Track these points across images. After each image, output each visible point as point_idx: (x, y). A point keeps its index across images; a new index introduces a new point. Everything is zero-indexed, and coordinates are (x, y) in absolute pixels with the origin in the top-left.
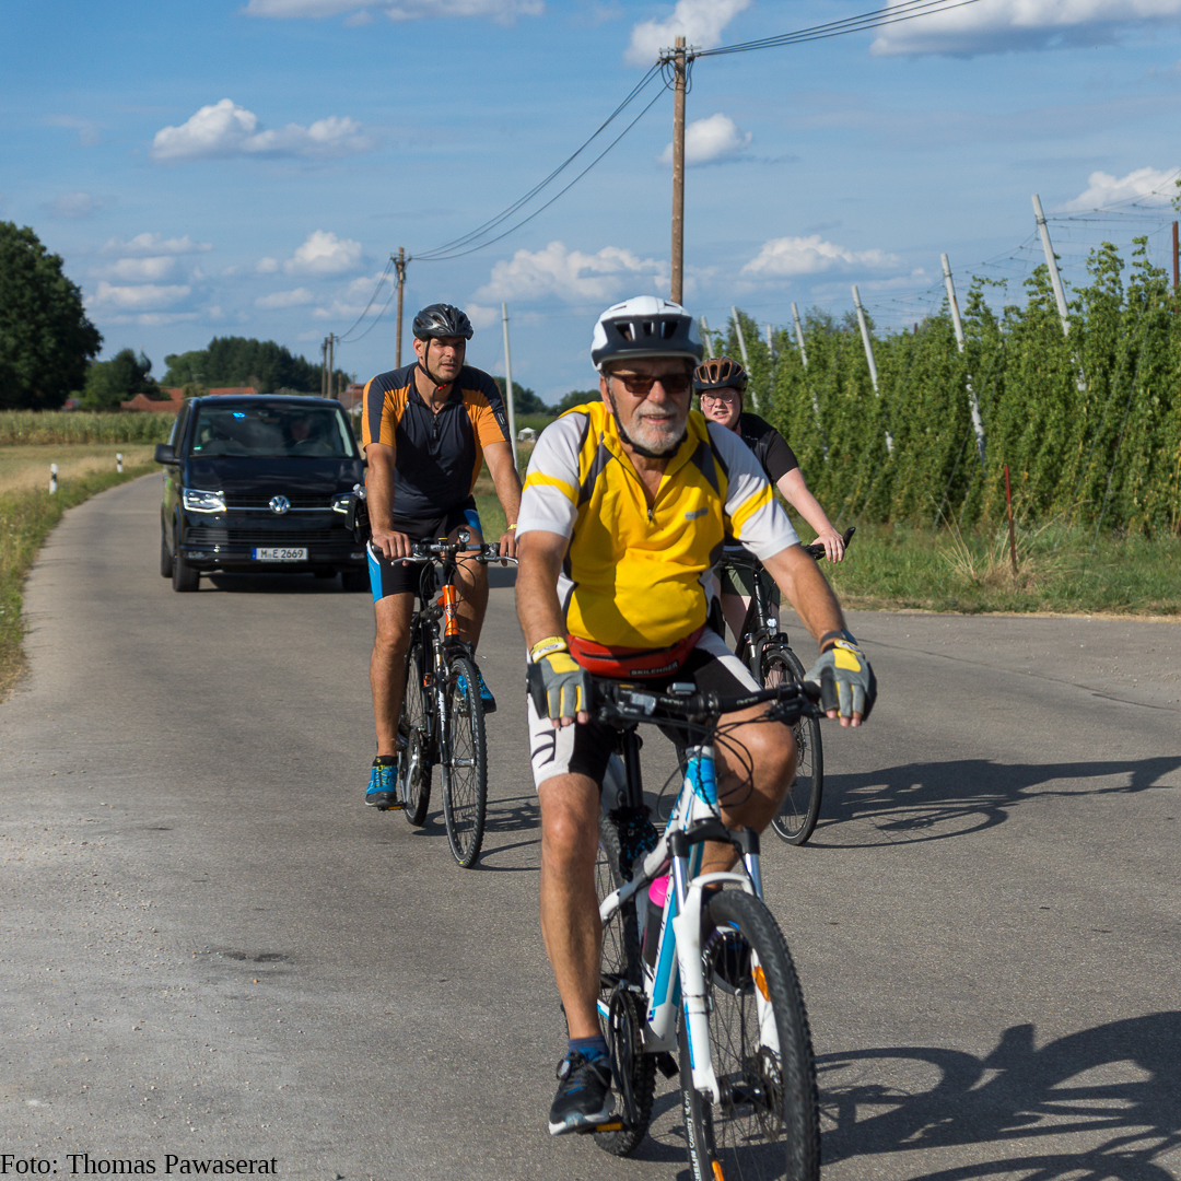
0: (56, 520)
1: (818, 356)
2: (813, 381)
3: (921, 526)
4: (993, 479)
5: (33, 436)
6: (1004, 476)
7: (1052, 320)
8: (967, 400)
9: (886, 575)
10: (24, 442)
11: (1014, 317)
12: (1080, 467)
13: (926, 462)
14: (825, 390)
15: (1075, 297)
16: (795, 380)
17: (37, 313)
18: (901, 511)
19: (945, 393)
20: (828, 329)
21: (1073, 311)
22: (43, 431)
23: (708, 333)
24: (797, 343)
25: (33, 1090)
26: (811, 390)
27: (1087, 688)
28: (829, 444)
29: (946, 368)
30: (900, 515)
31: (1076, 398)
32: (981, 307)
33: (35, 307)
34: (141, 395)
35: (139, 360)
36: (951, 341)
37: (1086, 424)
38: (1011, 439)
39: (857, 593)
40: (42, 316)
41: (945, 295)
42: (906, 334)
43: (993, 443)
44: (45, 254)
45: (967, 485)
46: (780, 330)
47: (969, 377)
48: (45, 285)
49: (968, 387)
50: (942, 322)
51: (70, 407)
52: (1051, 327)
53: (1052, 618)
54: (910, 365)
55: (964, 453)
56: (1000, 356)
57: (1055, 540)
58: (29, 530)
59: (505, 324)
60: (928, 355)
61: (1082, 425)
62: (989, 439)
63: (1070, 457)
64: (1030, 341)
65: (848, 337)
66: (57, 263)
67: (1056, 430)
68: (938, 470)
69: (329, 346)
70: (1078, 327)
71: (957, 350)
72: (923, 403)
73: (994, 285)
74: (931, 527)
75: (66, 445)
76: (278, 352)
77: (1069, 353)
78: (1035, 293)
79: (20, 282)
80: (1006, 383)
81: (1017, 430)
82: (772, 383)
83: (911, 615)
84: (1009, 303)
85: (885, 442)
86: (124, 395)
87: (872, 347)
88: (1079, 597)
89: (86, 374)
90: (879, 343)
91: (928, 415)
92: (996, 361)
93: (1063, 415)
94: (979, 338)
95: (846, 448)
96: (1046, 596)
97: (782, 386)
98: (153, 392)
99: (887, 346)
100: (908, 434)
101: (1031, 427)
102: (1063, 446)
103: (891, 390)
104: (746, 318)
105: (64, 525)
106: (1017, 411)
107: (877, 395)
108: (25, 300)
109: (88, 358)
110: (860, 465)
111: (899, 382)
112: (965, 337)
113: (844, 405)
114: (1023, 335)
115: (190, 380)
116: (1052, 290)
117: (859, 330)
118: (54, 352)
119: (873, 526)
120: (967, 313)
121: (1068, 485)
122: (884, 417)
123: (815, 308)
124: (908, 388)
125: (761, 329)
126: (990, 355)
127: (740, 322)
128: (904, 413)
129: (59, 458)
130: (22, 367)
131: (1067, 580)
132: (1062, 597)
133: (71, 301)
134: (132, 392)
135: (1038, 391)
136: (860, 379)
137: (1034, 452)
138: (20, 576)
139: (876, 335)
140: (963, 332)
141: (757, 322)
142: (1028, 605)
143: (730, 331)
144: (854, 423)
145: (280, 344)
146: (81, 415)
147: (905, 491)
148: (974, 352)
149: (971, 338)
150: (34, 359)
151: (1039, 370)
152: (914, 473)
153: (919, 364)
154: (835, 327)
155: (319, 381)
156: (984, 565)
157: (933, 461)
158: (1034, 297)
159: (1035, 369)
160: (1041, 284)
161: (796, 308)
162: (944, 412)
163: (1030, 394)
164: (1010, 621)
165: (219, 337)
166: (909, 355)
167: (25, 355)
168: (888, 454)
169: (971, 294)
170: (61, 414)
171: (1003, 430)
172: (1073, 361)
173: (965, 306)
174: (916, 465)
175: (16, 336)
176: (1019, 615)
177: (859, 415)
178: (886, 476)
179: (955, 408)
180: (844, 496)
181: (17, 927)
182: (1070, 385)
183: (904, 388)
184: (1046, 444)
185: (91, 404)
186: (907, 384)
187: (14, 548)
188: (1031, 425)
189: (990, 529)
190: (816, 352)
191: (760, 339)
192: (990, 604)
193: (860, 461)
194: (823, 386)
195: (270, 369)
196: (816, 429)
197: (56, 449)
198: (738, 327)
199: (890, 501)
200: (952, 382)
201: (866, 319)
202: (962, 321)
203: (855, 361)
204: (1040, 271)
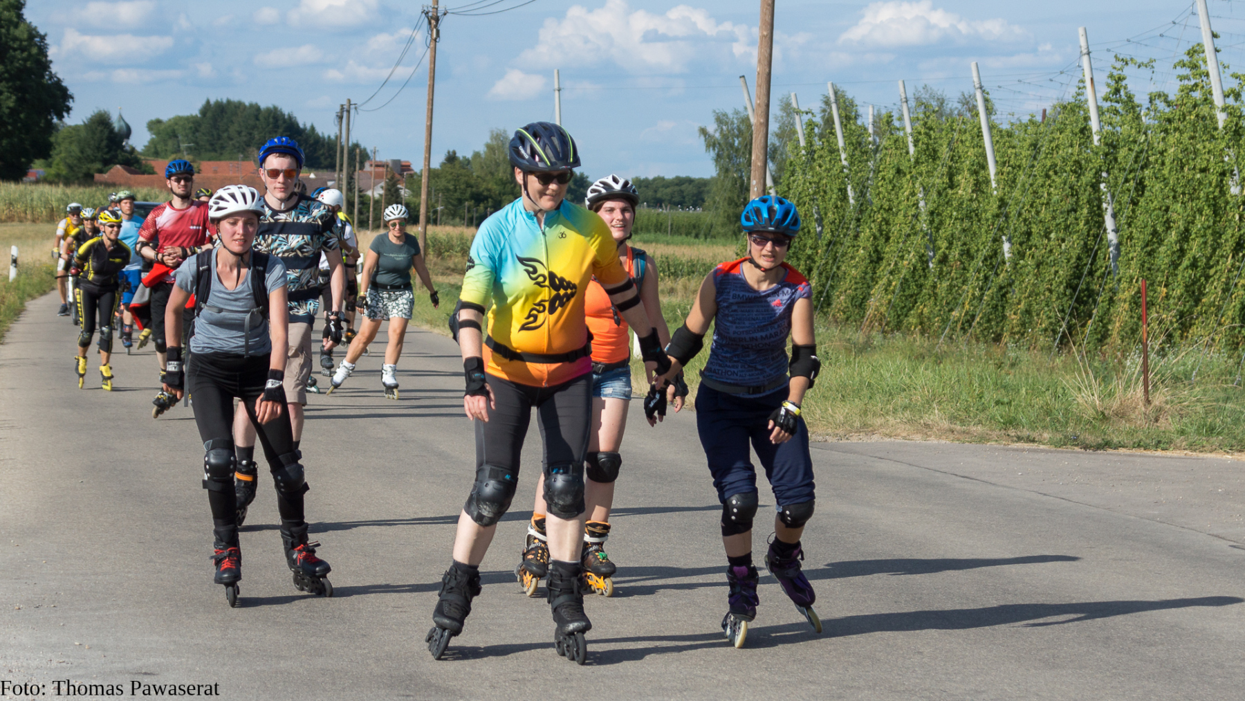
0: (17, 312)
1: (927, 144)
2: (921, 174)
3: (1038, 347)
4: (1126, 294)
6: (1138, 292)
7: (1204, 110)
8: (1100, 201)
9: (998, 403)
11: (1161, 105)
12: (1227, 284)
13: (1048, 273)
14: (933, 185)
15: (1234, 84)
16: (899, 171)
18: (1016, 329)
19: (1074, 192)
20: (940, 113)
21: (1231, 101)
23: (798, 112)
24: (904, 129)
26: (917, 185)
27: (1224, 538)
28: (935, 249)
29: (1077, 162)
30: (1014, 333)
31: (1227, 203)
32: (1122, 93)
34: (118, 166)
35: (116, 126)
36: (1085, 131)
37: (1237, 234)
38: (1149, 249)
39: (962, 422)
41: (1081, 76)
42: (1032, 122)
43: (1127, 254)
45: (1095, 301)
46: (884, 112)
47: (1104, 174)
49: (1102, 186)
50: (1074, 109)
51: (33, 178)
52: (1204, 118)
53: (1186, 458)
54: (1035, 158)
55: (1092, 264)
56: (1142, 152)
57: (1193, 369)
59: (557, 93)
60: (1057, 146)
61: (1233, 235)
62: (1123, 249)
63: (1216, 272)
64: (1177, 134)
65: (964, 123)
67: (1202, 240)
68: (1061, 283)
69: (345, 114)
70: (1235, 120)
71: (1091, 142)
72: (1048, 204)
73: (1139, 66)
74: (1050, 348)
75: (28, 223)
76: (285, 121)
77: (1222, 150)
78: (1187, 78)
80: (1146, 183)
81: (1156, 238)
82: (871, 175)
83: (1023, 450)
84: (1154, 89)
85: (1001, 248)
86: (98, 165)
87: (992, 136)
88: (1219, 434)
89: (52, 139)
90: (1001, 131)
91: (1054, 218)
92: (1137, 157)
93: (1211, 223)
94: (1118, 129)
95: (955, 253)
96: (1182, 432)
97: (883, 178)
98: (133, 163)
99: (1010, 135)
100: (1028, 239)
101: (1173, 236)
102: (1209, 259)
103: (1011, 187)
104: (843, 96)
105: (26, 318)
106: (1158, 216)
107: (995, 192)
109: (55, 120)
110: (971, 274)
111: (1022, 178)
112: (1101, 128)
113: (955, 204)
114: (1171, 127)
115: (178, 150)
116: (1207, 75)
117: (977, 115)
118: (13, 112)
119: (982, 346)
120: (1106, 99)
121: (1212, 304)
122: (1002, 219)
123: (925, 87)
124: (1031, 185)
125: (861, 110)
126: (1130, 149)
127: (837, 101)
128: (1025, 214)
129: (20, 239)
131: (1206, 413)
132: (1199, 434)
133: (34, 51)
134: (107, 163)
135: (1184, 194)
136: (976, 173)
137: (1175, 265)
139: (997, 122)
140: (1100, 122)
141: (856, 102)
142: (1159, 442)
143: (824, 111)
144: (966, 224)
145: (286, 110)
146: (46, 189)
147: (1022, 306)
148: (1112, 146)
149: (1108, 128)
151: (1186, 169)
152: (1034, 285)
153: (1046, 158)
154: (948, 111)
155: (332, 156)
156: (1111, 394)
157: (1057, 272)
158: (1186, 82)
159: (1182, 168)
160: (1194, 67)
161: (904, 87)
162: (1073, 215)
163: (1174, 197)
164: (1138, 460)
165: (212, 101)
166: (1035, 146)
168: (1004, 263)
169: (1111, 76)
170: (21, 187)
171: (1140, 237)
172: (1226, 159)
173: (1103, 91)
174: (1037, 276)
176: (1148, 453)
177: (972, 215)
178: (1001, 288)
179: (1085, 211)
180: (951, 310)
182: (1221, 186)
183: (1027, 186)
184: (1189, 255)
185: (58, 175)
186: (1031, 182)
188: (1173, 233)
189: (1119, 354)
190: (926, 140)
191: (859, 122)
192: (1115, 440)
193: (972, 270)
194: (931, 180)
196: (921, 230)
197: (15, 228)
198: (834, 107)
199: (1004, 317)
200: (1084, 180)
201: (986, 101)
202: (1099, 108)
203: (971, 152)
204: (1195, 51)
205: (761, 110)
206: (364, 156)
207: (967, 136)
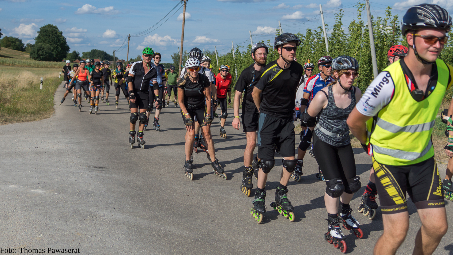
0: (60, 83)
5: (56, 67)
10: (54, 68)
11: (244, 54)
17: (57, 43)
22: (58, 66)
23: (187, 53)
25: (56, 191)
29: (231, 62)
32: (238, 51)
33: (57, 42)
35: (77, 53)
36: (232, 57)
40: (58, 43)
41: (232, 49)
42: (224, 56)
44: (59, 31)
47: (235, 64)
48: (59, 37)
49: (235, 66)
50: (231, 54)
51: (63, 61)
56: (241, 61)
58: (55, 85)
60: (228, 60)
65: (213, 55)
66: (61, 33)
69: (114, 52)
71: (233, 59)
73: (241, 47)
79: (54, 36)
84: (243, 51)
86: (74, 59)
87: (218, 58)
89: (67, 55)
94: (238, 57)
99: (220, 58)
108: (55, 40)
109: (67, 52)
114: (246, 57)
118: (60, 50)
120: (236, 52)
126: (239, 60)
130: (54, 53)
133: (64, 41)
134: (76, 59)
138: (53, 94)
139: (218, 55)
145: (105, 51)
148: (237, 60)
149: (236, 57)
150: (56, 52)
155: (112, 59)
160: (250, 48)
165: (93, 49)
166: (224, 60)
167: (55, 51)
169: (237, 49)
173: (235, 51)
175: (53, 47)
181: (53, 160)
187: (52, 88)
195: (102, 56)
200: (232, 65)
201: (217, 52)
202: (235, 54)
203: (214, 60)
204: (250, 45)
205: (181, 53)
206: (117, 59)
207: (214, 58)
